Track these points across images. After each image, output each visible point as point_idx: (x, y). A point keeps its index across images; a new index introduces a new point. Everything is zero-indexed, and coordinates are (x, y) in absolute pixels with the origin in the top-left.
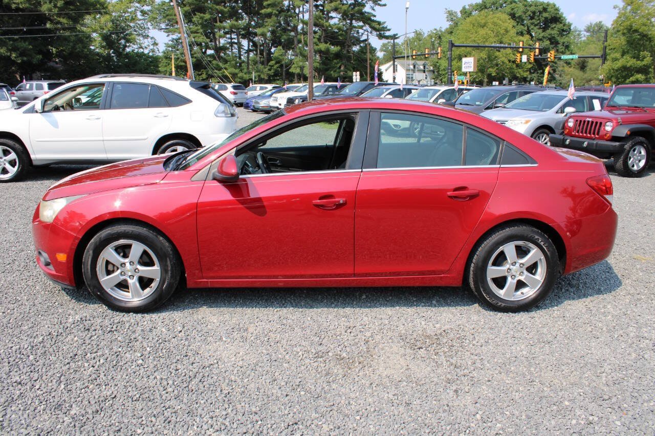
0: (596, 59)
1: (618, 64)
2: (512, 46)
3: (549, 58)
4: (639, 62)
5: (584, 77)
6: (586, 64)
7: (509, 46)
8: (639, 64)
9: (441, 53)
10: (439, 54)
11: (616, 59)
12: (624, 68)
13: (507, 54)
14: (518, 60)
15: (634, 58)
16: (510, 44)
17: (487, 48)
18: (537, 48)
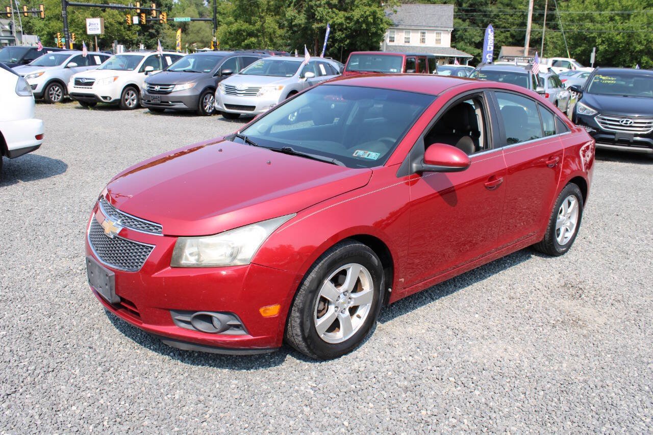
0: (196, 21)
1: (235, 27)
2: (129, 6)
3: (161, 20)
4: (251, 26)
5: (187, 39)
6: (186, 27)
7: (126, 7)
8: (252, 28)
9: (44, 11)
10: (42, 13)
11: (229, 24)
12: (239, 32)
13: (113, 15)
14: (130, 22)
15: (247, 22)
16: (127, 5)
17: (91, 8)
18: (138, 9)
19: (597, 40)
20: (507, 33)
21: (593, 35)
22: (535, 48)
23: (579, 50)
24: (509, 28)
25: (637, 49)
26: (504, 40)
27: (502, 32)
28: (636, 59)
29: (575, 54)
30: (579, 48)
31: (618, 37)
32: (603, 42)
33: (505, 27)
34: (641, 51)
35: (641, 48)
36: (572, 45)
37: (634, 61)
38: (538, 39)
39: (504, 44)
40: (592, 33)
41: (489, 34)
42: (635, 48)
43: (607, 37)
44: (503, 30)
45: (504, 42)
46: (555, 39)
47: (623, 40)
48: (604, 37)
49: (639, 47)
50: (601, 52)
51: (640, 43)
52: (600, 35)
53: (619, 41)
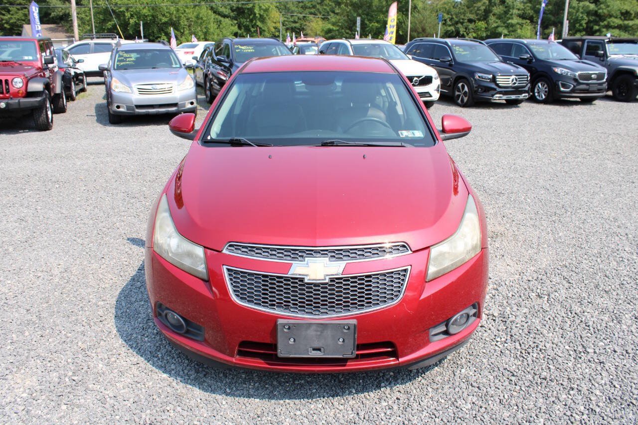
19: (126, 14)
20: (24, 10)
21: (121, 10)
22: (60, 25)
23: (110, 25)
24: (25, 4)
25: (163, 21)
26: (23, 18)
27: (18, 9)
28: (163, 30)
29: (106, 28)
30: (110, 23)
31: (145, 11)
32: (132, 16)
33: (20, 4)
34: (165, 23)
35: (166, 20)
36: (102, 19)
37: (162, 32)
38: (62, 15)
39: (24, 22)
40: (120, 8)
41: (34, 12)
42: (161, 20)
43: (135, 11)
44: (19, 7)
45: (24, 20)
46: (84, 15)
47: (149, 13)
48: (132, 11)
49: (164, 20)
50: (132, 25)
51: (164, 15)
52: (127, 10)
53: (147, 14)
